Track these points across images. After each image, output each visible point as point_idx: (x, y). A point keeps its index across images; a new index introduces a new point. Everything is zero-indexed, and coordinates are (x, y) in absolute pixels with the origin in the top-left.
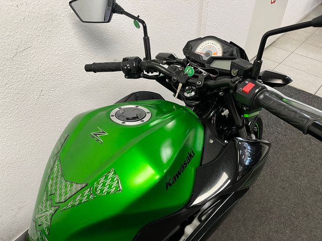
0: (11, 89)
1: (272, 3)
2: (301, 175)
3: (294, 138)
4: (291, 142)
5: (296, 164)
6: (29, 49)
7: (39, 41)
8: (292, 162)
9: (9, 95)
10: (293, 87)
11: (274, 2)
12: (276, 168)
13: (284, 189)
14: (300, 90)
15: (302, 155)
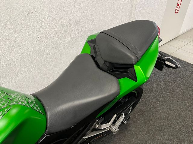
0: (23, 33)
1: (176, 13)
2: (186, 110)
3: (184, 90)
4: (182, 91)
5: (184, 104)
6: (35, 13)
7: (40, 9)
8: (182, 102)
9: (21, 36)
10: (186, 62)
11: (177, 12)
12: (171, 104)
13: (175, 116)
14: (190, 64)
15: (188, 99)
